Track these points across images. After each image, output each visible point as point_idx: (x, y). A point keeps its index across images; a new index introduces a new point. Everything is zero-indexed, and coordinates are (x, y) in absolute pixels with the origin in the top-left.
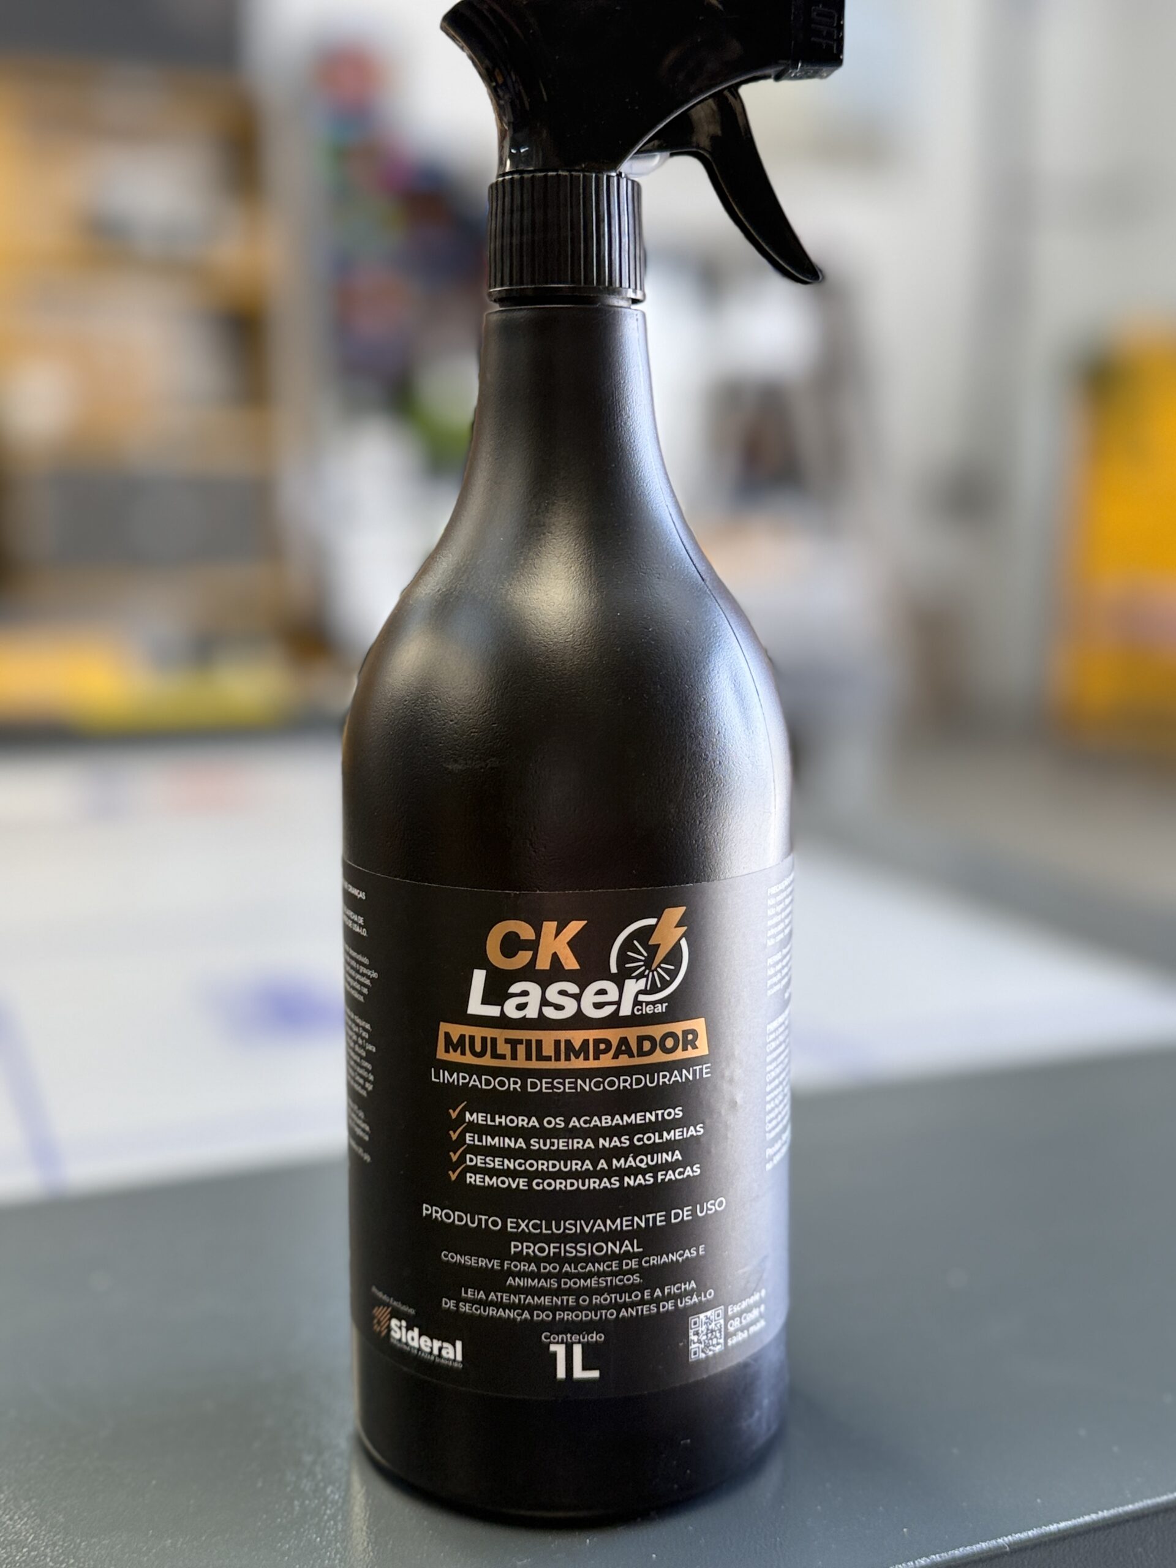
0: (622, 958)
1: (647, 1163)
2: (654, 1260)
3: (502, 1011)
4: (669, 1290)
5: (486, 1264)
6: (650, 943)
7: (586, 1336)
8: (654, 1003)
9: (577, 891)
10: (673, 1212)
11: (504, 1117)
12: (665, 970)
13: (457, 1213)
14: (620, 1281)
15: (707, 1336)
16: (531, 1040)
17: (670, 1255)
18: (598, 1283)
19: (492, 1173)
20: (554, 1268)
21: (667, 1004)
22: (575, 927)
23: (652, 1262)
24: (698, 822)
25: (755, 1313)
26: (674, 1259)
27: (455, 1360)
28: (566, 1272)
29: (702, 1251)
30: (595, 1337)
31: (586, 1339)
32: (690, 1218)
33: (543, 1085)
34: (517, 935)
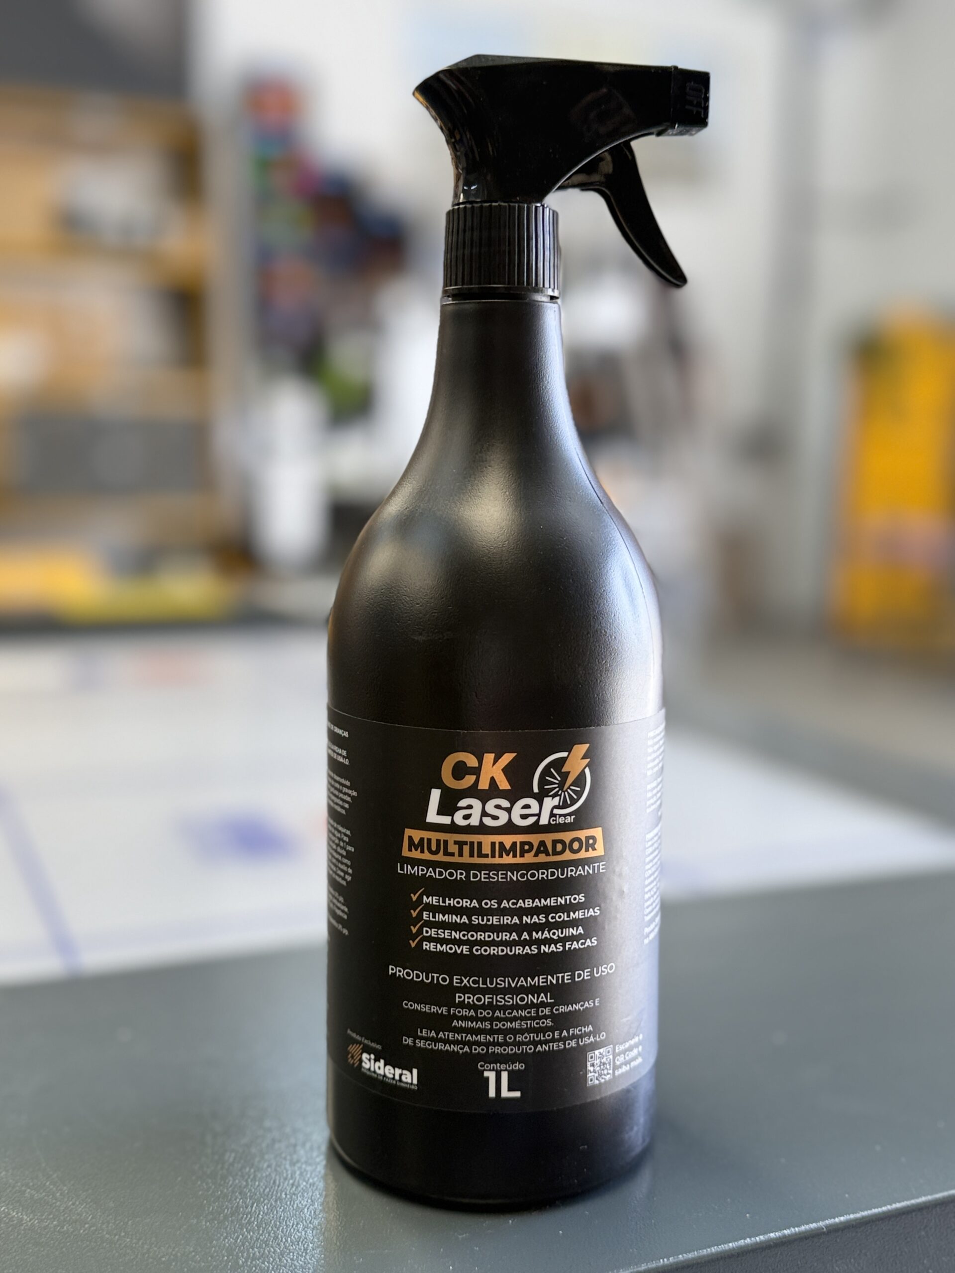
0: (542, 782)
1: (558, 936)
2: (563, 1009)
3: (453, 821)
4: (573, 1032)
5: (437, 1011)
6: (564, 770)
7: (511, 1065)
8: (565, 815)
9: (510, 731)
10: (577, 973)
11: (452, 899)
12: (573, 791)
13: (415, 972)
14: (537, 1023)
15: (600, 1068)
16: (473, 842)
17: (574, 1006)
18: (521, 1025)
19: (442, 941)
20: (488, 1013)
21: (574, 816)
22: (507, 758)
23: (560, 1010)
24: (599, 681)
25: (635, 1051)
26: (577, 1008)
27: (412, 1084)
28: (497, 1017)
29: (598, 1003)
30: (518, 1066)
31: (511, 1068)
32: (589, 977)
33: (482, 876)
34: (464, 763)
